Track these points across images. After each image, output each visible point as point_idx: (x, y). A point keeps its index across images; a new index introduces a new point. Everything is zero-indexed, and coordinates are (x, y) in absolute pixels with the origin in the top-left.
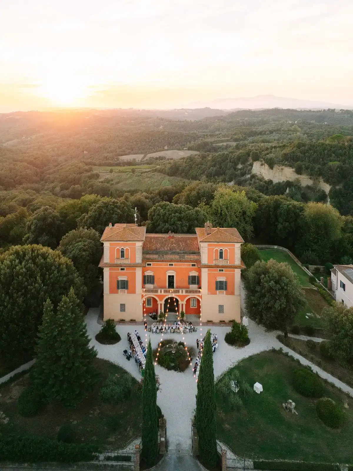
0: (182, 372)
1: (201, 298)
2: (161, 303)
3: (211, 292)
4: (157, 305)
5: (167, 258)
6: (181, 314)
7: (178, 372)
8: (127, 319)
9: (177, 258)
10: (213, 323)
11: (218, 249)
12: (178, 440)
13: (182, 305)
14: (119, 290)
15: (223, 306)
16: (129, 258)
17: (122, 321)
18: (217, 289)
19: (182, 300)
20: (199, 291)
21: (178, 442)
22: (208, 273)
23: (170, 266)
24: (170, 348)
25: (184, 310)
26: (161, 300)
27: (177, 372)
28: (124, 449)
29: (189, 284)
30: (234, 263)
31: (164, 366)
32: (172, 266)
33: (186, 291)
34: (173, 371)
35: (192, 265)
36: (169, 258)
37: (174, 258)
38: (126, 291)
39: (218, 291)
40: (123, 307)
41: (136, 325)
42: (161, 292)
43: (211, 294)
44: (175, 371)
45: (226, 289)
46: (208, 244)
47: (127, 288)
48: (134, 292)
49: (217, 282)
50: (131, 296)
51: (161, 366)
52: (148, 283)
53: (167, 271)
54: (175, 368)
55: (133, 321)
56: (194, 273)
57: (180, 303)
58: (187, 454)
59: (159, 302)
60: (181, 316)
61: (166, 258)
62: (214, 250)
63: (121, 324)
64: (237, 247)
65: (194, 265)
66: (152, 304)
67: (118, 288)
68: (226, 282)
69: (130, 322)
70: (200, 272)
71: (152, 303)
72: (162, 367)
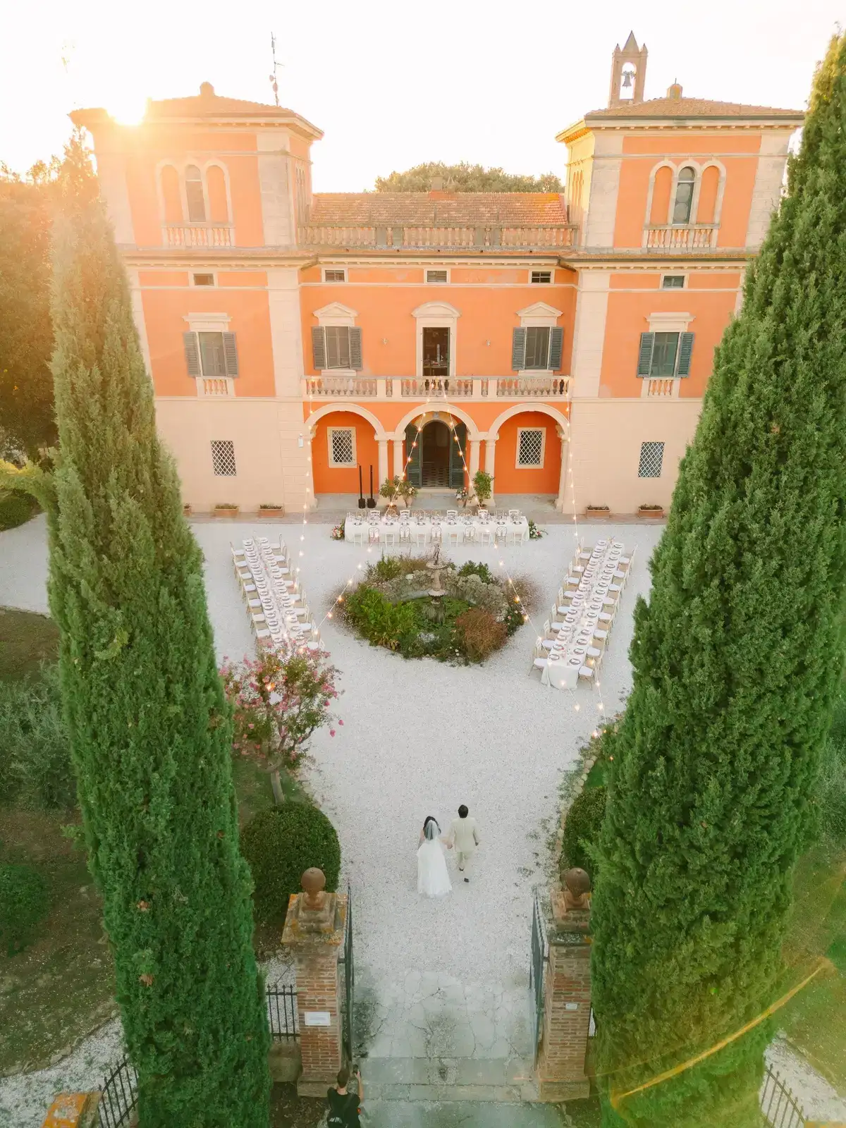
0: (477, 666)
1: (568, 416)
2: (388, 436)
3: (614, 385)
4: (375, 445)
5: (420, 244)
6: (476, 481)
7: (453, 666)
8: (247, 503)
9: (464, 244)
10: (610, 516)
11: (671, 165)
12: (439, 993)
13: (483, 444)
14: (200, 381)
15: (662, 444)
16: (231, 218)
17: (227, 511)
18: (642, 371)
19: (483, 427)
20: (562, 383)
21: (435, 1006)
22: (611, 294)
23: (435, 284)
24: (421, 584)
25: (490, 470)
26: (391, 427)
27: (448, 664)
28: (49, 1066)
29: (516, 364)
30: (743, 244)
31: (386, 644)
32: (441, 284)
33: (503, 384)
34: (428, 663)
35: (534, 274)
36: (428, 244)
37: (449, 244)
38: (231, 383)
39: (645, 382)
40: (224, 456)
41: (281, 523)
42: (389, 391)
43: (616, 395)
44: (443, 659)
45: (684, 371)
46: (626, 138)
47: (234, 372)
48: (265, 388)
49: (645, 340)
50: (256, 407)
51: (375, 642)
52: (332, 364)
53: (417, 306)
54: (438, 651)
55: (269, 511)
56: (540, 315)
57: (474, 436)
58: (499, 1094)
59: (381, 436)
60: (476, 488)
61: (413, 243)
62: (653, 174)
63: (217, 519)
64: (771, 156)
65: (543, 274)
66: (354, 455)
67: (192, 371)
68: (688, 339)
69: (259, 515)
70: (568, 304)
71: (354, 450)
72: (378, 647)
